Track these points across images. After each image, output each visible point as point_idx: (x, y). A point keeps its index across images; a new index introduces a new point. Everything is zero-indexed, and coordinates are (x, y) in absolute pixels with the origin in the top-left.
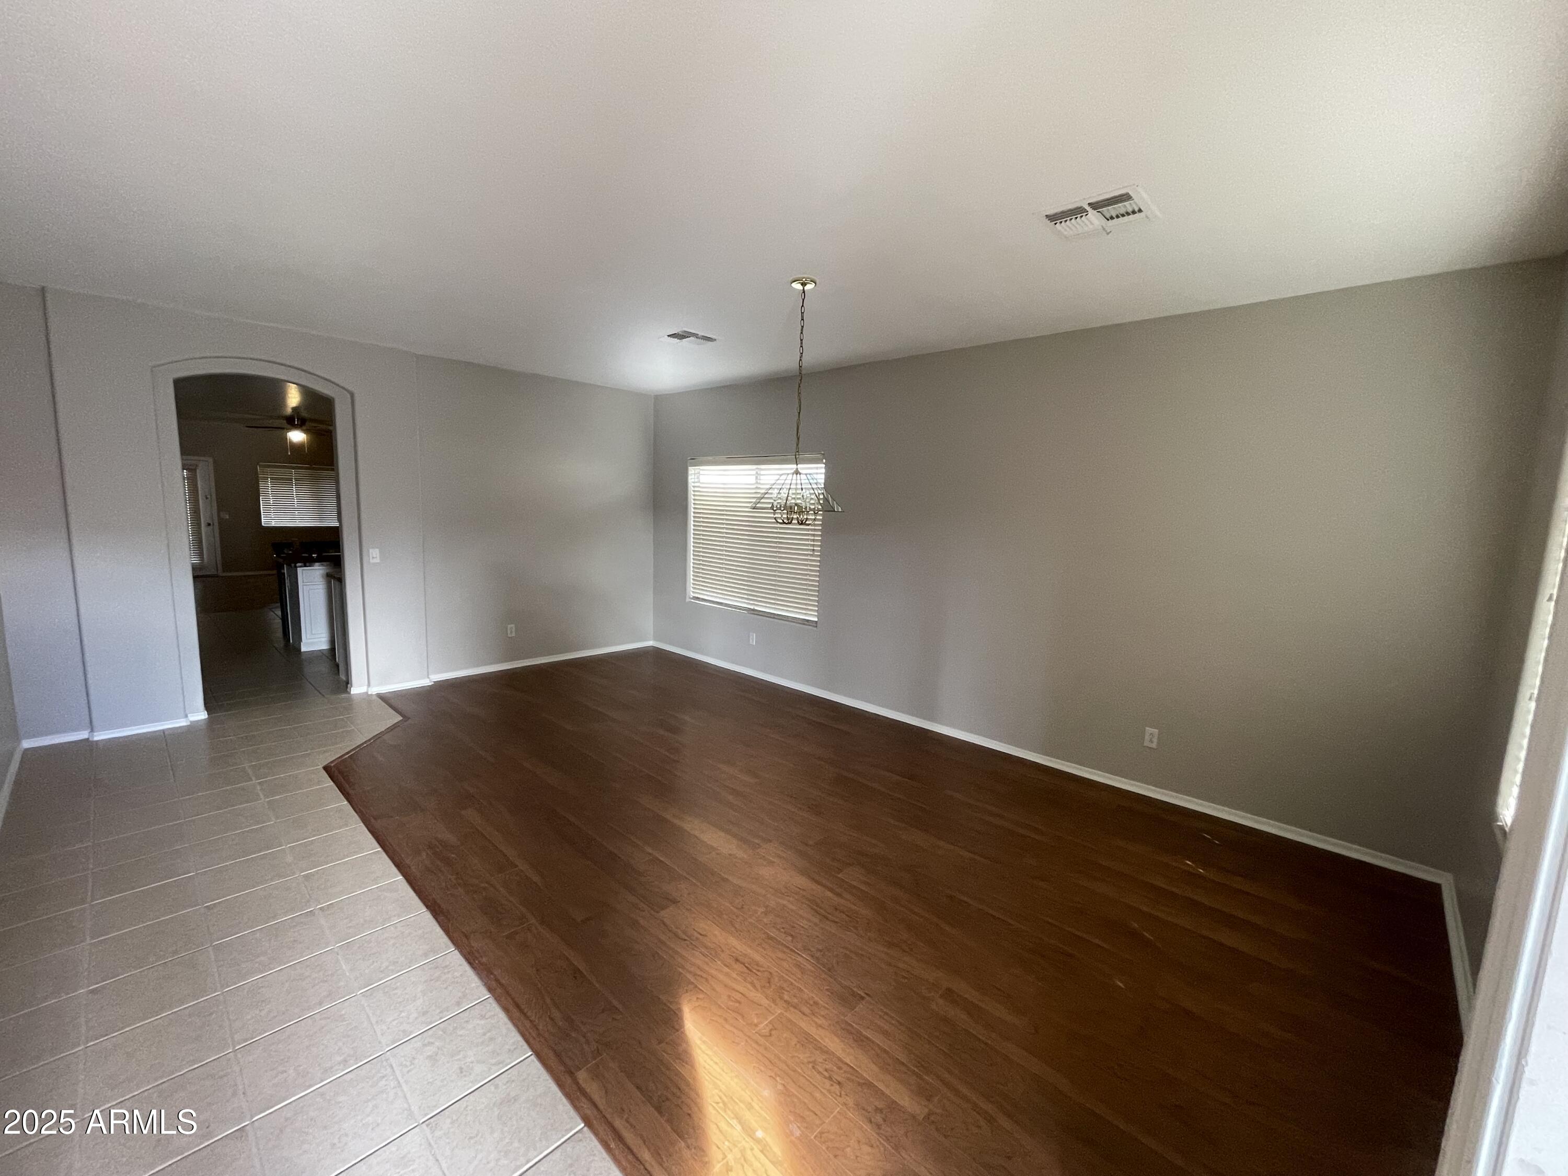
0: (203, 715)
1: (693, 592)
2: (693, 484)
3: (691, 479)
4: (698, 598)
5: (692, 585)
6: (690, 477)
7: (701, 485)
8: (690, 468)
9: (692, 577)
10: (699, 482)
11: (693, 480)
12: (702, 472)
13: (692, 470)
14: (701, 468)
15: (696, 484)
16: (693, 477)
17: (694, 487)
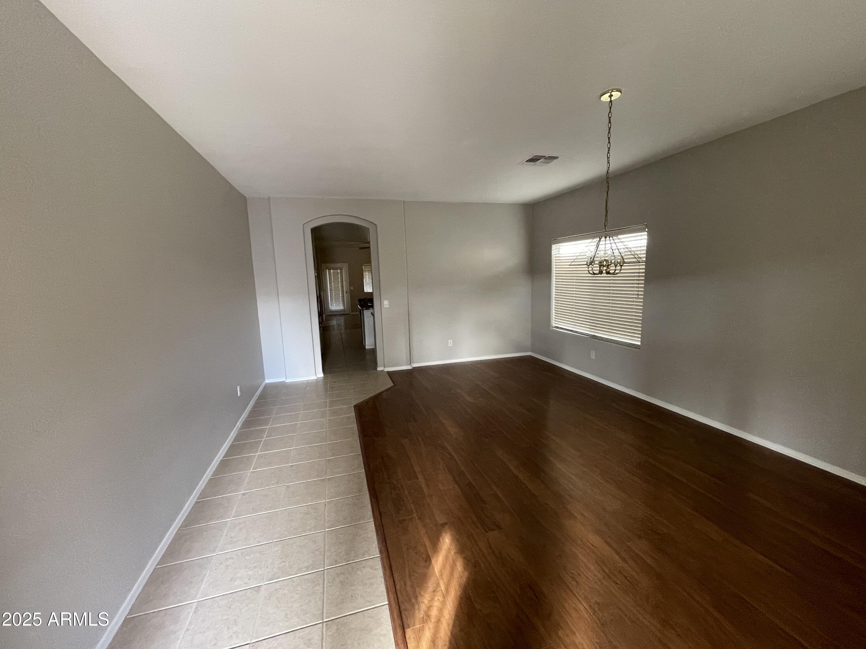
0: (321, 375)
1: (555, 323)
2: (555, 256)
3: (554, 252)
4: (557, 327)
5: (554, 319)
6: (553, 252)
7: (560, 256)
8: (553, 246)
9: (554, 314)
10: (559, 254)
11: (555, 253)
12: (560, 247)
13: (554, 247)
14: (560, 244)
15: (557, 256)
16: (555, 251)
17: (555, 257)
